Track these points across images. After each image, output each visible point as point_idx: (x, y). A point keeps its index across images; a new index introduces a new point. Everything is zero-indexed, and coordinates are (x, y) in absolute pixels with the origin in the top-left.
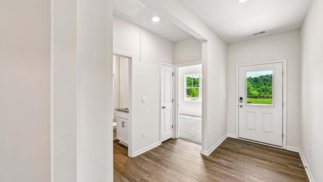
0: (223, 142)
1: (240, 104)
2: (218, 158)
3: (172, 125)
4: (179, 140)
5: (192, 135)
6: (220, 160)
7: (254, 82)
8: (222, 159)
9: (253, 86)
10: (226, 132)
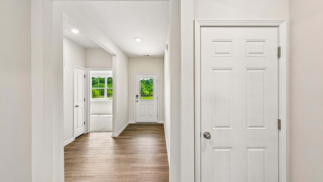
0: (127, 127)
1: (137, 100)
2: (124, 136)
3: (85, 122)
4: (91, 134)
5: (103, 127)
6: (125, 137)
7: (146, 83)
8: (127, 135)
9: (146, 87)
10: (128, 121)
